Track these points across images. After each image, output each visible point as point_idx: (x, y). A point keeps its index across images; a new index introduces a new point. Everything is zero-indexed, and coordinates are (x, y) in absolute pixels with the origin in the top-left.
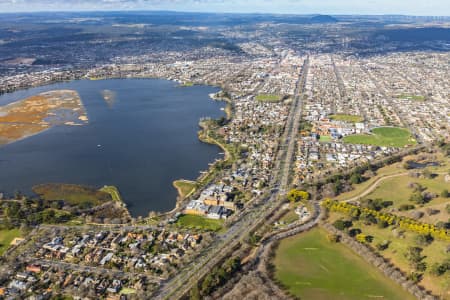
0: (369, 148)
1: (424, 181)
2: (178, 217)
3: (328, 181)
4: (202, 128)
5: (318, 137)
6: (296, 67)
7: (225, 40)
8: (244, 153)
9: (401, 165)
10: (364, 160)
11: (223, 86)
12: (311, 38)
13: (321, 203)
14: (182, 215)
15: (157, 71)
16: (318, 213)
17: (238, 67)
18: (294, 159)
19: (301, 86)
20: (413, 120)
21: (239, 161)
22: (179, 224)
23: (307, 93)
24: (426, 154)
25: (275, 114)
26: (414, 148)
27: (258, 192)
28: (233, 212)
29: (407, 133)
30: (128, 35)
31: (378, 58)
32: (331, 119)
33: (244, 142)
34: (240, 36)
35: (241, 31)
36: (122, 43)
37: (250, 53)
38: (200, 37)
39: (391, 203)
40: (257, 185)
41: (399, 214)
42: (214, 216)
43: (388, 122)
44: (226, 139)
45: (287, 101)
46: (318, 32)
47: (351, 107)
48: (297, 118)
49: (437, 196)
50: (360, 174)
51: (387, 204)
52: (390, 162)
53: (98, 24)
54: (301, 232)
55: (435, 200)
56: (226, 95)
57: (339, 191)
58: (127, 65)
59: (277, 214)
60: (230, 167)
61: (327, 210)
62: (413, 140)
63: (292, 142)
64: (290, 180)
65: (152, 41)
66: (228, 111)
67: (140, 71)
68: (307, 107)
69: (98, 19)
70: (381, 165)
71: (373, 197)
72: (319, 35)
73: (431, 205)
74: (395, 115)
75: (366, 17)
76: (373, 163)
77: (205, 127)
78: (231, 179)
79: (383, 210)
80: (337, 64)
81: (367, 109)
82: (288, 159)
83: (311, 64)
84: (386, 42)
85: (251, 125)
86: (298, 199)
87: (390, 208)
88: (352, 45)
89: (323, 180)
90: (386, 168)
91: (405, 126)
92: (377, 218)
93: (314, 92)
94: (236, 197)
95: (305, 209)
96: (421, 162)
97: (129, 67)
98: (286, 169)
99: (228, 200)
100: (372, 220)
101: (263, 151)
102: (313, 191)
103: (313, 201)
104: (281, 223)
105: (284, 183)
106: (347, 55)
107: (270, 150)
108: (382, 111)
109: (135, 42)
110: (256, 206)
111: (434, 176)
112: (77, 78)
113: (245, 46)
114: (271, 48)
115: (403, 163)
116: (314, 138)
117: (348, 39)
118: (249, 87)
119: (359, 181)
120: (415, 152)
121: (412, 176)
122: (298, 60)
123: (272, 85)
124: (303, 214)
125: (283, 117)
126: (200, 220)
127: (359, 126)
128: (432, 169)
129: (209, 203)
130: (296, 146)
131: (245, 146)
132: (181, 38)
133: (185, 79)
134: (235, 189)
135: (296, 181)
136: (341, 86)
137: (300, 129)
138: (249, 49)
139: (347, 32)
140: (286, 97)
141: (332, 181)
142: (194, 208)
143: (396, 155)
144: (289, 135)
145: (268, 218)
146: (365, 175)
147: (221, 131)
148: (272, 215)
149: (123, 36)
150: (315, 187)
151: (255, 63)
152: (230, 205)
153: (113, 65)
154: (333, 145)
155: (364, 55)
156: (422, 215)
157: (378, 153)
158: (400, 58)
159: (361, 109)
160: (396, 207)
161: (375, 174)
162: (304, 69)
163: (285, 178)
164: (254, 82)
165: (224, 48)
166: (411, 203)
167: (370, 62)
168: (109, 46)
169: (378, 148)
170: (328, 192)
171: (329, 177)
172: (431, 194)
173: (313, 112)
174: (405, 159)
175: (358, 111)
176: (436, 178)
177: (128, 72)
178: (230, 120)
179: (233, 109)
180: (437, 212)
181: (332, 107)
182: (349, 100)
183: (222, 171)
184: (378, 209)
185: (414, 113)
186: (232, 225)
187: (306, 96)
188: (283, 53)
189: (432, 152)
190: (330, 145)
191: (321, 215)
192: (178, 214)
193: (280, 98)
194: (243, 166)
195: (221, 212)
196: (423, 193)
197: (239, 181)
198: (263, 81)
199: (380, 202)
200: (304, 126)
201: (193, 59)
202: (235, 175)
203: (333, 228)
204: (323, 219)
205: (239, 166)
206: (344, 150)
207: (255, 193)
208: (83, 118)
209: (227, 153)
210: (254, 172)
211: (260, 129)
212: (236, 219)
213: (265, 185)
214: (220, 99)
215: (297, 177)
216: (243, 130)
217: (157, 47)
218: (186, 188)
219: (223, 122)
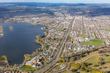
0: (88, 46)
1: (104, 57)
2: (23, 66)
3: (72, 56)
4: (37, 38)
5: (72, 42)
6: (70, 20)
7: (50, 11)
8: (48, 47)
9: (97, 52)
10: (86, 50)
11: (46, 25)
12: (77, 11)
13: (69, 63)
14: (24, 66)
15: (27, 21)
16: (67, 66)
17: (52, 19)
18: (63, 49)
19: (70, 26)
20: (105, 37)
21: (46, 49)
22: (23, 68)
23: (72, 28)
24: (107, 48)
25: (60, 35)
26: (103, 46)
27: (50, 59)
28: (40, 65)
29: (102, 41)
30: (20, 10)
31: (97, 17)
32: (78, 36)
33: (49, 43)
34: (55, 10)
35: (55, 8)
36: (18, 12)
37: (57, 15)
38: (43, 10)
39: (92, 64)
40: (50, 57)
41: (93, 68)
42: (34, 66)
43: (96, 37)
44: (43, 42)
45: (65, 30)
46: (79, 9)
47: (85, 33)
48: (67, 36)
49: (107, 62)
50: (83, 55)
51: (90, 64)
52: (94, 51)
53: (13, 6)
54: (60, 72)
55: (107, 64)
56: (46, 28)
57: (75, 59)
58: (18, 19)
59: (54, 66)
60: (43, 51)
61: (70, 66)
62: (103, 44)
63: (63, 44)
64: (61, 56)
65: (27, 11)
66: (46, 33)
67: (22, 21)
68: (71, 32)
69: (13, 5)
70: (91, 52)
71: (86, 62)
72: (80, 10)
73: (105, 66)
74: (99, 35)
75: (96, 4)
76: (88, 51)
77: (38, 38)
78: (42, 55)
79: (89, 66)
80: (84, 19)
81: (90, 33)
82: (61, 49)
83: (75, 19)
84: (101, 12)
85: (52, 38)
86: (62, 62)
87: (91, 66)
88: (90, 13)
89: (71, 56)
90: (93, 52)
91: (102, 39)
92: (85, 69)
93: (74, 28)
94: (42, 60)
95: (63, 65)
96: (105, 51)
97: (19, 19)
98: (60, 52)
99: (39, 61)
100: (84, 69)
101: (54, 46)
102: (67, 59)
103: (67, 63)
104: (55, 69)
105: (58, 56)
106: (87, 16)
107: (56, 46)
108: (95, 34)
109: (22, 12)
110: (48, 63)
111: (108, 56)
112: (3, 22)
113: (56, 13)
114: (63, 14)
115: (99, 51)
116: (71, 42)
117: (89, 11)
118: (54, 26)
119: (83, 57)
120: (103, 48)
121: (101, 55)
122: (71, 18)
123: (61, 25)
124: (62, 66)
125: (63, 35)
126: (30, 67)
127: (87, 39)
128: (107, 54)
129: (33, 62)
130: (65, 45)
131: (48, 44)
132: (37, 10)
133: (35, 23)
134: (42, 58)
135: (62, 56)
136: (83, 26)
137: (67, 39)
138: (57, 14)
139: (89, 9)
140: (65, 29)
141: (74, 56)
142: (28, 64)
143: (96, 48)
144: (63, 41)
145: (51, 68)
146: (85, 55)
147: (42, 39)
148: (52, 67)
149: (19, 10)
150: (68, 58)
151: (58, 18)
152: (40, 63)
153: (14, 19)
154: (77, 45)
155: (93, 16)
156: (101, 68)
157: (91, 48)
158: (104, 17)
159: (88, 34)
160: (93, 66)
161: (89, 55)
162: (73, 20)
163: (59, 55)
164: (56, 24)
165: (49, 14)
166: (98, 64)
167: (94, 18)
168: (14, 13)
169: (91, 46)
170: (72, 60)
171: (73, 55)
172: (105, 62)
173: (72, 34)
174: (100, 50)
175: (87, 34)
176: (109, 56)
177: (18, 21)
178: (46, 36)
179: (48, 33)
180: (106, 67)
181: (79, 33)
182: (85, 30)
183: (40, 52)
184: (87, 66)
185: (105, 35)
186: (39, 69)
187: (72, 29)
188: (67, 15)
189: (109, 48)
190: (76, 45)
191: (68, 67)
192: (23, 65)
193: (63, 29)
194: (47, 51)
195: (36, 65)
196: (103, 61)
197: (44, 55)
198: (59, 24)
199: (88, 64)
200: (69, 38)
201: (39, 17)
202: (43, 53)
203: (71, 71)
204: (68, 69)
205: (45, 50)
206: (80, 46)
207: (49, 59)
208: (2, 35)
209: (43, 46)
210: (50, 53)
211: (55, 39)
212: (41, 67)
213: (52, 57)
214: (44, 29)
215: (63, 54)
216: (49, 39)
217: (29, 13)
218: (28, 57)
219: (43, 37)
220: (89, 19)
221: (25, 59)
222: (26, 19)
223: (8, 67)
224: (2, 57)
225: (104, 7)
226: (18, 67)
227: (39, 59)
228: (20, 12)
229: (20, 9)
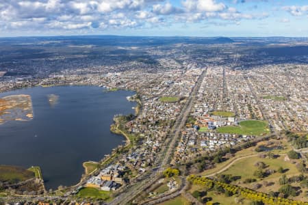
0: (234, 136)
1: (268, 161)
2: (80, 190)
3: (196, 162)
4: (114, 122)
5: (198, 128)
6: (195, 76)
7: (148, 57)
8: (140, 141)
9: (253, 148)
10: (227, 145)
11: (138, 91)
12: (211, 55)
13: (188, 177)
14: (83, 188)
15: (93, 80)
16: (183, 185)
17: (153, 76)
18: (176, 145)
19: (195, 90)
20: (271, 115)
21: (135, 147)
22: (79, 195)
23: (198, 95)
24: (275, 140)
25: (171, 111)
26: (267, 136)
27: (143, 170)
28: (121, 185)
29: (265, 125)
30: (78, 54)
31: (257, 69)
32: (211, 115)
33: (143, 132)
34: (160, 53)
35: (162, 50)
36: (71, 60)
37: (165, 66)
38: (131, 54)
39: (240, 178)
40: (144, 165)
41: (243, 186)
42: (106, 188)
43: (253, 116)
44: (130, 130)
45: (182, 102)
46: (218, 50)
47: (228, 105)
48: (186, 114)
49: (275, 172)
50: (221, 157)
51: (236, 178)
52: (246, 147)
53: (59, 45)
54: (167, 200)
55: (273, 175)
56: (139, 97)
57: (203, 168)
58: (70, 76)
59: (153, 186)
60: (128, 151)
61: (191, 183)
62: (268, 130)
63: (177, 133)
64: (170, 161)
65: (95, 58)
66: (137, 109)
67: (80, 80)
68: (196, 106)
69: (59, 42)
70: (240, 149)
71: (227, 173)
72: (217, 52)
73: (268, 180)
74: (259, 111)
75: (255, 39)
76: (233, 148)
77: (117, 121)
78: (126, 161)
79: (233, 183)
80: (227, 73)
81: (239, 107)
82: (171, 145)
83: (207, 73)
84: (266, 57)
85: (151, 120)
86: (171, 175)
87: (237, 182)
88: (241, 59)
89: (193, 161)
90: (244, 151)
91: (265, 119)
92: (225, 189)
93: (204, 95)
94: (126, 174)
95: (175, 183)
96: (270, 146)
97: (74, 77)
98: (168, 153)
99: (118, 177)
100: (221, 190)
101: (155, 139)
102: (183, 169)
103: (182, 177)
104: (155, 193)
105: (164, 163)
106: (235, 67)
107: (160, 139)
108: (250, 109)
109: (82, 59)
110: (139, 181)
111: (276, 157)
112: (33, 86)
113: (162, 61)
114: (180, 62)
115: (257, 147)
116: (195, 129)
117: (238, 56)
118: (157, 91)
119: (220, 161)
120: (267, 139)
121: (260, 157)
122: (198, 71)
123: (174, 89)
124: (172, 186)
125: (176, 113)
126: (96, 192)
127: (231, 120)
128: (276, 152)
129: (104, 179)
130: (180, 135)
131: (142, 135)
132: (117, 55)
133: (112, 86)
134: (127, 168)
135: (173, 162)
136: (225, 90)
137: (186, 122)
138: (165, 63)
139: (239, 50)
140: (182, 99)
141: (200, 161)
142: (92, 183)
143: (252, 141)
144: (177, 127)
145: (145, 190)
146: (226, 157)
147: (128, 124)
148: (148, 188)
149: (74, 54)
150: (185, 166)
151: (167, 74)
152: (119, 180)
153: (62, 76)
154: (208, 135)
155: (248, 67)
156: (260, 186)
157: (239, 140)
158: (273, 69)
159: (235, 108)
160: (241, 181)
161: (234, 156)
162: (201, 77)
163: (166, 159)
164: (162, 87)
165: (146, 62)
166: (254, 178)
167: (251, 72)
168: (62, 62)
169: (240, 136)
170: (195, 170)
171: (198, 158)
172: (270, 171)
173: (198, 109)
174: (259, 144)
175: (232, 109)
176: (278, 158)
177: (71, 81)
178: (136, 117)
179: (141, 108)
180: (272, 184)
181: (214, 106)
182: (228, 100)
183: (121, 154)
184: (228, 182)
185: (273, 109)
186: (118, 195)
187: (197, 98)
188: (189, 66)
189: (279, 139)
190: (205, 134)
191: (185, 188)
192: (80, 187)
193: (178, 99)
194: (137, 150)
195: (111, 186)
196: (264, 171)
197: (131, 162)
198: (168, 86)
199: (230, 177)
200: (190, 120)
201: (122, 71)
202: (130, 158)
203: (192, 197)
204: (186, 190)
205: (134, 150)
206: (215, 138)
207: (141, 171)
208: (29, 116)
209: (129, 141)
210: (144, 155)
211: (157, 123)
212: (122, 190)
213: (150, 165)
214: (133, 100)
215: (175, 158)
216: (144, 123)
217: (97, 62)
218: (92, 167)
219: (131, 118)
220: (238, 74)
221: (84, 173)
222: (90, 76)
223: (42, 193)
224: (29, 169)
225: (273, 44)
226: (68, 193)
227: (119, 172)
228: (75, 59)
229: (76, 52)
